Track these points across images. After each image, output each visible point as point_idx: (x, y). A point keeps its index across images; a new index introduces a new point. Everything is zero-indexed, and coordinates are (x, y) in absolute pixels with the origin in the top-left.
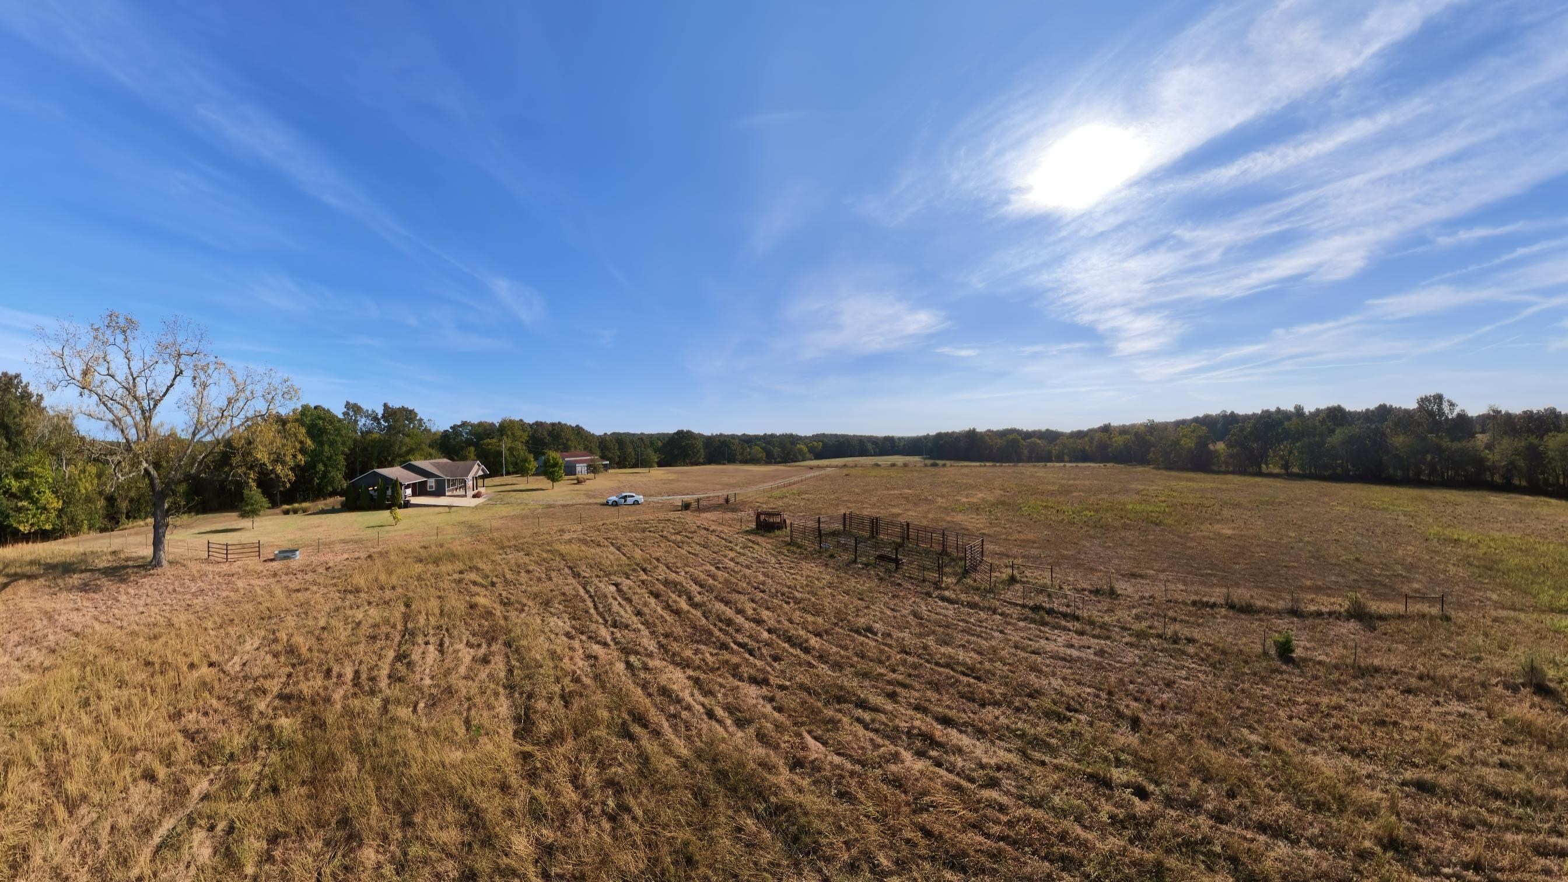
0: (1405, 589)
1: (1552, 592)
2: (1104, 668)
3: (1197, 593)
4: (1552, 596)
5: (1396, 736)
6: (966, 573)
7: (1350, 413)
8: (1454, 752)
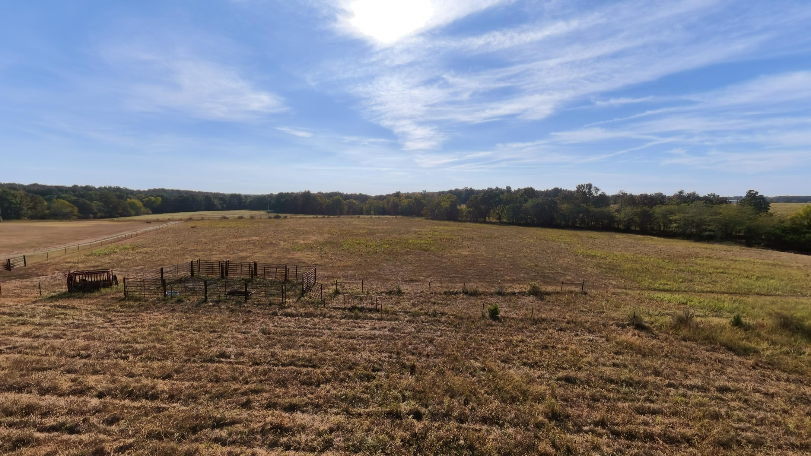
0: (562, 279)
1: (650, 281)
2: (394, 338)
3: (447, 287)
4: (650, 283)
5: (554, 354)
6: (303, 293)
7: (537, 191)
8: (586, 360)
